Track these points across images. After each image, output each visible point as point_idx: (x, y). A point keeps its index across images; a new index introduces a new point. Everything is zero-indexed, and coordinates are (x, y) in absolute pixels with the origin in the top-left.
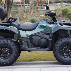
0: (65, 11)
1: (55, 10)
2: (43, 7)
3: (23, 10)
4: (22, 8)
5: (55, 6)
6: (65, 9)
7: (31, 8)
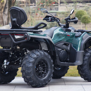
0: (79, 13)
1: (66, 11)
2: (52, 8)
3: (28, 11)
4: (26, 8)
5: (66, 7)
6: (79, 12)
7: (38, 9)
